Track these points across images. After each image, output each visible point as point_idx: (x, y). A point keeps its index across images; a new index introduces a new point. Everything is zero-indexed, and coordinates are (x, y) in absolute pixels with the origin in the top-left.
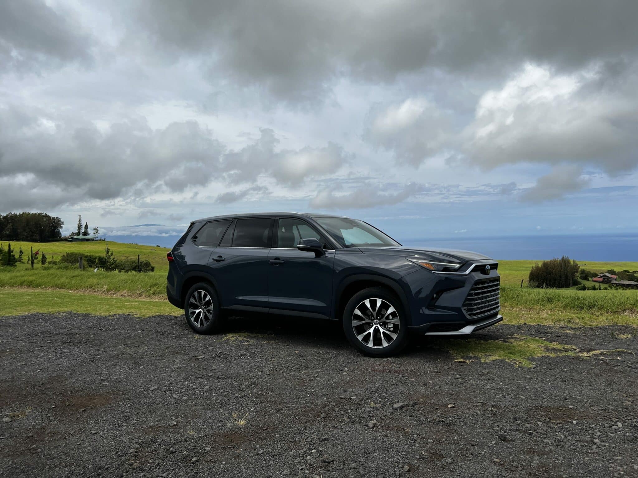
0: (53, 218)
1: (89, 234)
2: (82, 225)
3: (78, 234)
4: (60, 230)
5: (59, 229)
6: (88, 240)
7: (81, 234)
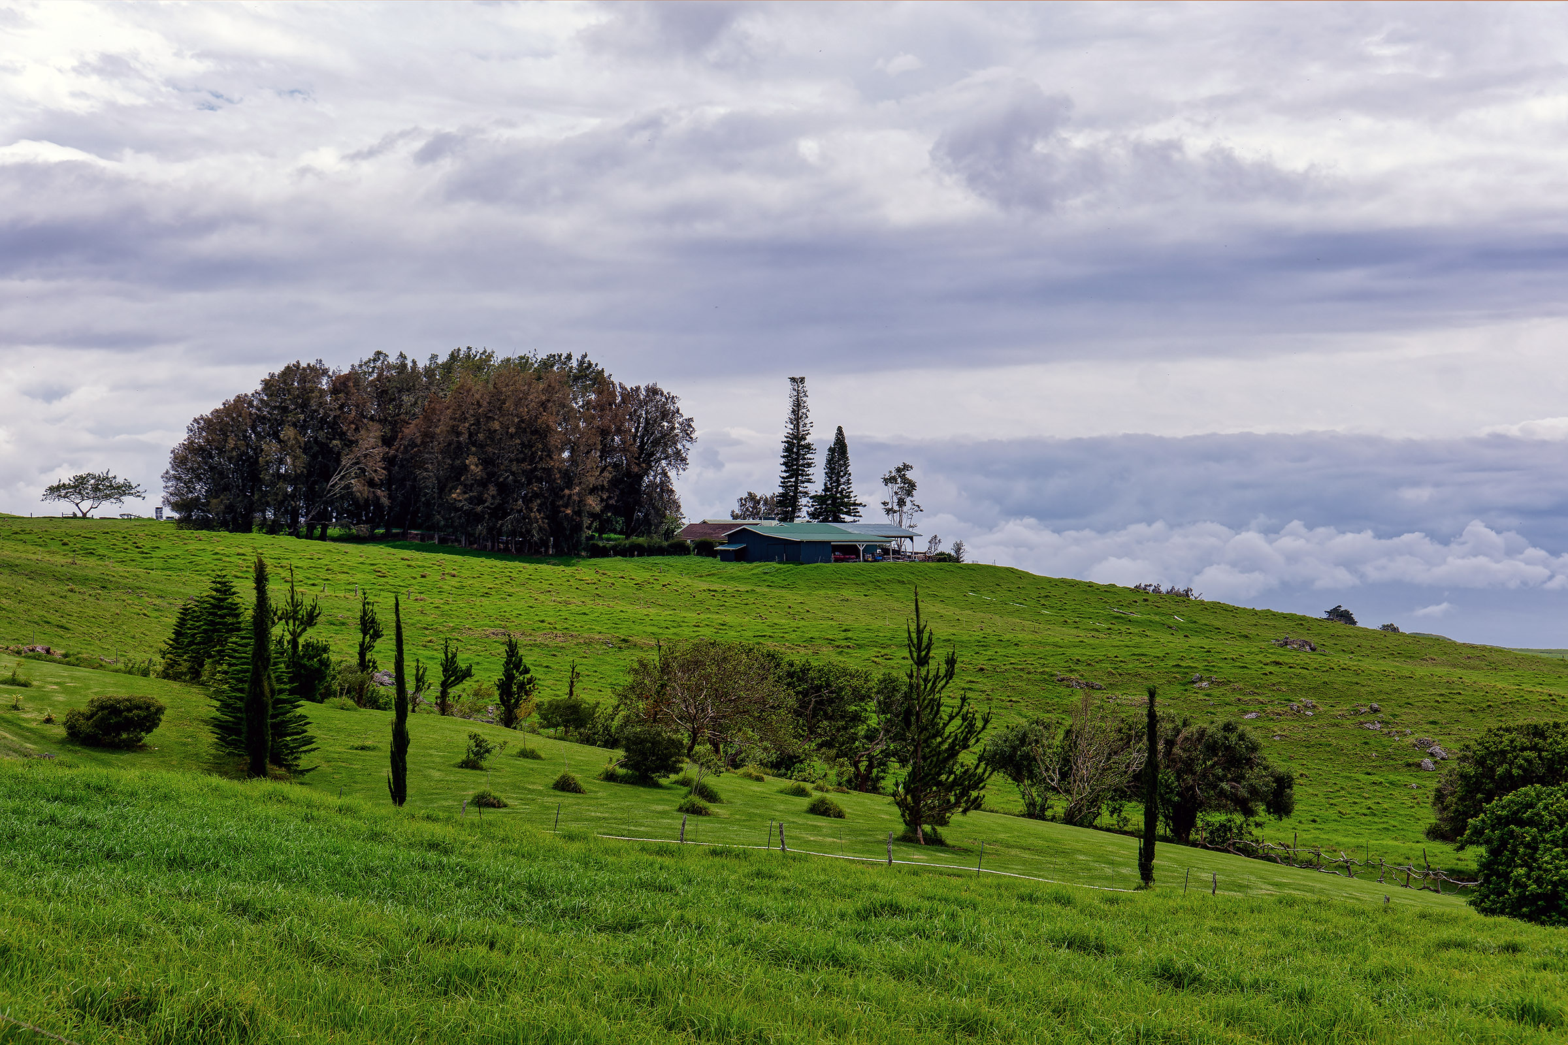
0: (630, 396)
1: (852, 508)
2: (808, 447)
3: (786, 505)
4: (672, 474)
5: (664, 474)
6: (848, 552)
7: (804, 512)
